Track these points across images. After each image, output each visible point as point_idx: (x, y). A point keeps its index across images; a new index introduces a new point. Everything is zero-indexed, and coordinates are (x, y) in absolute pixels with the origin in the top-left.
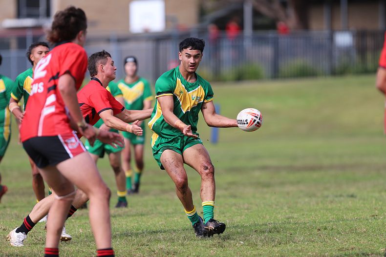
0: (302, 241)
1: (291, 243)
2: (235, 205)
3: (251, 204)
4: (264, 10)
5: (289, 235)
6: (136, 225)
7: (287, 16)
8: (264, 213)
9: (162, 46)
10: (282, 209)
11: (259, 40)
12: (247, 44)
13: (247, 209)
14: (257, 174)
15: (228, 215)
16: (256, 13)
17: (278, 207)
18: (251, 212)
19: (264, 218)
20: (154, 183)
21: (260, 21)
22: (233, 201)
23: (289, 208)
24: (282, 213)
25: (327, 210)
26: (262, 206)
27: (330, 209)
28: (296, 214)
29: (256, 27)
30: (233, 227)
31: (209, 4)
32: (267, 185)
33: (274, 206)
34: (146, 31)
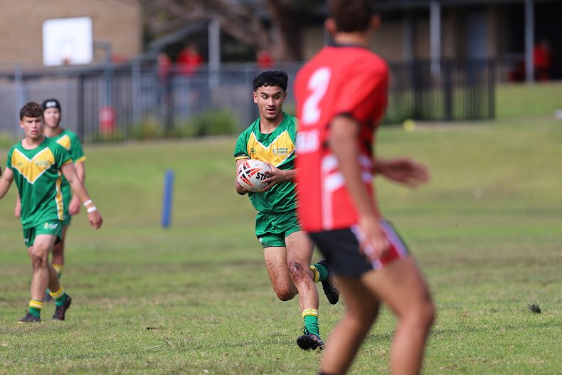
0: (294, 368)
1: (278, 371)
2: (196, 316)
3: (220, 315)
4: (237, 33)
5: (275, 359)
6: (51, 347)
7: (271, 42)
8: (239, 328)
9: (89, 85)
10: (265, 321)
11: (230, 77)
12: (214, 81)
13: (215, 323)
14: (228, 271)
15: (186, 331)
16: (226, 38)
17: (258, 320)
18: (220, 327)
19: (238, 335)
20: (78, 286)
21: (230, 49)
22: (194, 310)
23: (274, 320)
24: (265, 328)
25: (329, 323)
26: (236, 318)
27: (334, 322)
28: (285, 330)
29: (225, 58)
30: (194, 349)
31: (158, 24)
32: (243, 288)
33: (253, 319)
34: (66, 63)
